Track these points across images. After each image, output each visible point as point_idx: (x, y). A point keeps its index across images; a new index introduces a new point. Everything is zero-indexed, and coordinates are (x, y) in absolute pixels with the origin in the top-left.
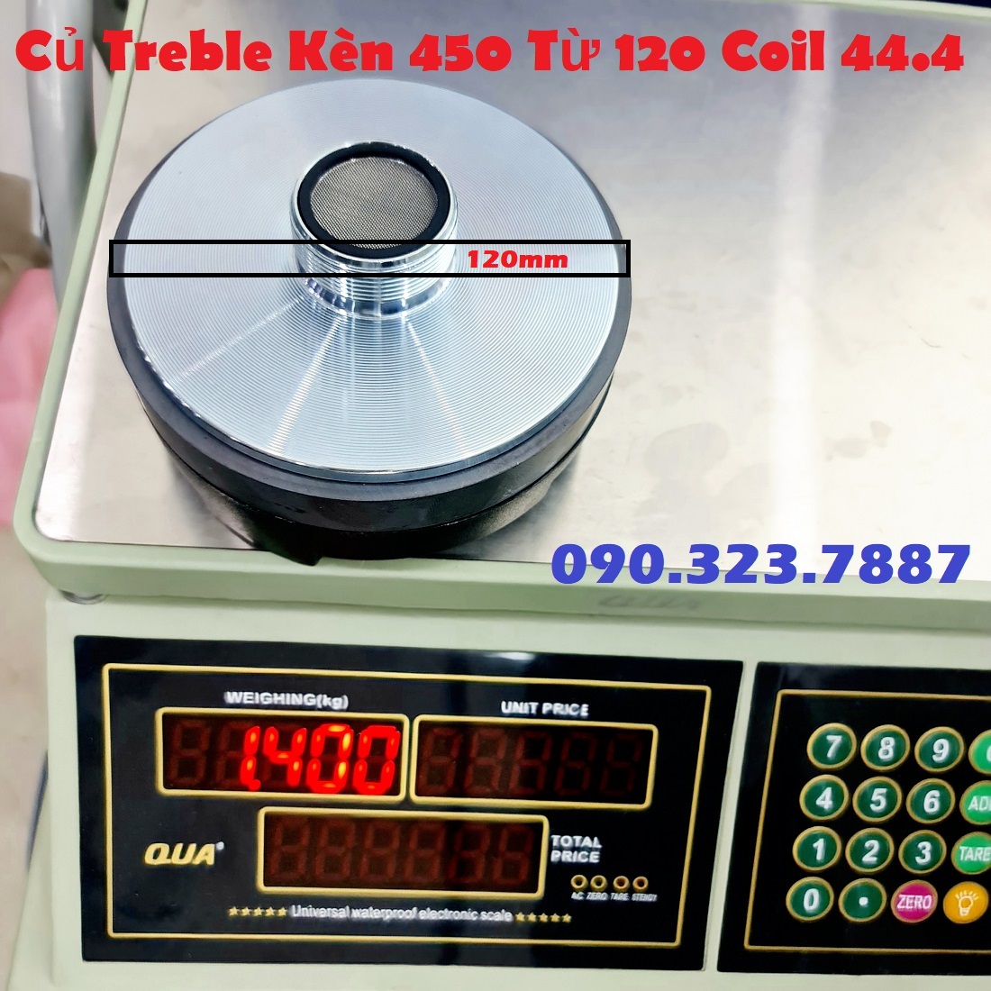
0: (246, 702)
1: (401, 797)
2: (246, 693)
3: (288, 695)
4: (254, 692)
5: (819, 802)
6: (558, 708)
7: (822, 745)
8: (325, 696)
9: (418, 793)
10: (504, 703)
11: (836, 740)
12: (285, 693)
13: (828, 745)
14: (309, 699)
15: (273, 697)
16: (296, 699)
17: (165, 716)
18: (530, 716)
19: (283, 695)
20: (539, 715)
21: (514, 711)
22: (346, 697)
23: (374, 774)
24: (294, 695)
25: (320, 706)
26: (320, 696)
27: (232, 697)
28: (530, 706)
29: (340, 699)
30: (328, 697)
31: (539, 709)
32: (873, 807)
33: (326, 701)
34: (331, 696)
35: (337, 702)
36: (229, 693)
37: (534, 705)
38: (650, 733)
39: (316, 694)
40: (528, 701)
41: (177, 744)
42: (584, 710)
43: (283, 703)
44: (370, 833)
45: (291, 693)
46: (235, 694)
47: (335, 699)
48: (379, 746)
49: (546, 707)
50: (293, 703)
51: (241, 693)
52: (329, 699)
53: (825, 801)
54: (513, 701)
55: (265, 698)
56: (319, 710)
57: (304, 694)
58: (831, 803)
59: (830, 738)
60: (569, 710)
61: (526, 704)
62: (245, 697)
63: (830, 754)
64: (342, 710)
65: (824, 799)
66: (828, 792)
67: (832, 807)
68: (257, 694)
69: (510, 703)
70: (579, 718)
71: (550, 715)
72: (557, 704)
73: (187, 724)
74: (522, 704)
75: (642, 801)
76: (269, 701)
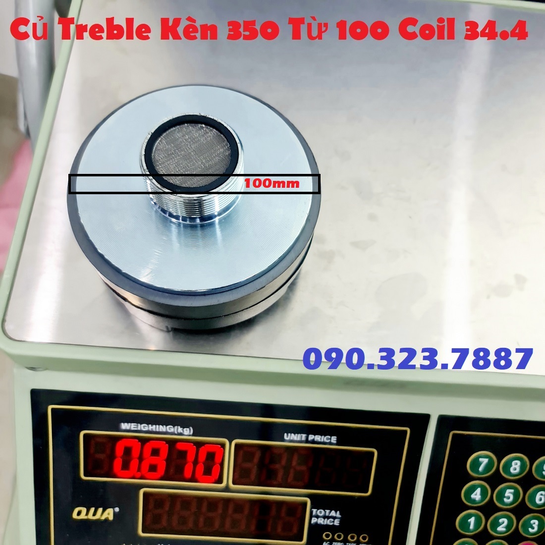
0: (133, 429)
1: (224, 485)
2: (133, 424)
3: (157, 426)
4: (137, 423)
5: (473, 496)
6: (318, 438)
7: (476, 464)
8: (179, 427)
9: (234, 483)
10: (286, 434)
11: (485, 461)
12: (156, 425)
13: (480, 464)
14: (170, 429)
15: (149, 427)
16: (162, 428)
17: (85, 435)
18: (301, 442)
19: (154, 426)
20: (307, 441)
21: (292, 439)
22: (191, 428)
23: (208, 471)
24: (161, 426)
25: (176, 433)
26: (176, 427)
27: (124, 426)
28: (302, 436)
29: (188, 429)
30: (181, 427)
31: (307, 438)
32: (505, 500)
33: (180, 430)
34: (183, 427)
35: (187, 430)
36: (122, 424)
37: (304, 436)
38: (373, 453)
39: (174, 426)
40: (301, 433)
41: (92, 451)
42: (334, 439)
43: (154, 430)
44: (205, 504)
45: (159, 425)
46: (126, 424)
47: (185, 429)
48: (211, 456)
49: (311, 437)
50: (161, 430)
51: (130, 424)
52: (182, 428)
53: (477, 495)
54: (291, 433)
55: (144, 427)
56: (175, 434)
57: (166, 426)
58: (480, 497)
59: (481, 460)
60: (324, 439)
61: (299, 435)
62: (133, 426)
63: (481, 469)
64: (190, 435)
65: (476, 495)
66: (478, 490)
67: (480, 499)
68: (139, 425)
69: (289, 434)
70: (330, 443)
71: (313, 442)
72: (316, 436)
73: (99, 440)
74: (296, 435)
75: (367, 492)
76: (146, 429)
